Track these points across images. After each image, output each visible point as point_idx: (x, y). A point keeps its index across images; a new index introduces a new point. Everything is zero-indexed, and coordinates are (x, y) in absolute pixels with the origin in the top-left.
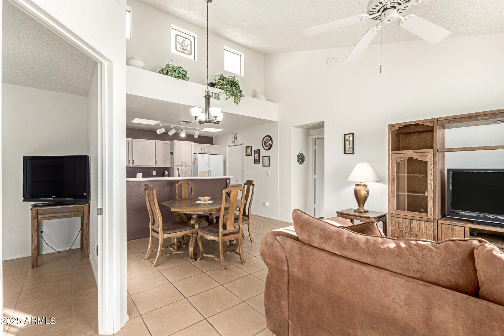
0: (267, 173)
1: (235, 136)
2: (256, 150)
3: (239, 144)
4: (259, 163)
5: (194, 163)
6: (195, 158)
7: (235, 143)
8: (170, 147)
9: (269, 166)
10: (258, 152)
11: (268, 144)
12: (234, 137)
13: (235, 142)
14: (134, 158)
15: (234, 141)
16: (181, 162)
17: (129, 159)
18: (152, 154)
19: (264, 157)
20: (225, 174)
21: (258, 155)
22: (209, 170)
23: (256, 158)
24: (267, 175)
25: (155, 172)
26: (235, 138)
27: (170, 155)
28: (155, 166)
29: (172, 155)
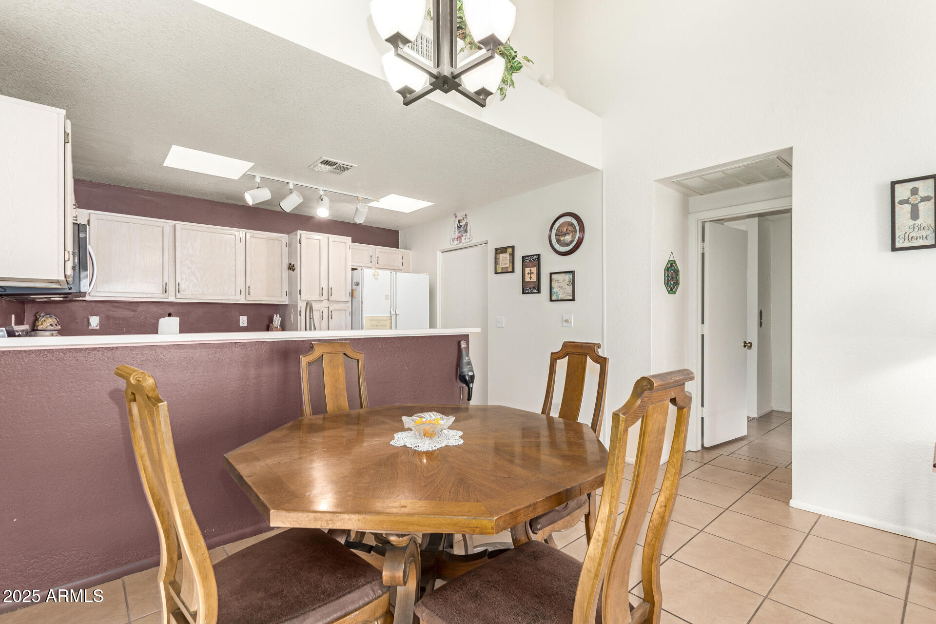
0: (566, 321)
1: (463, 223)
2: (528, 256)
3: (473, 242)
4: (539, 292)
5: (352, 295)
6: (355, 281)
7: (460, 241)
8: (286, 250)
9: (573, 300)
10: (533, 261)
11: (568, 238)
12: (459, 227)
13: (463, 238)
14: (182, 278)
15: (460, 237)
16: (318, 291)
17: (166, 280)
18: (234, 268)
19: (553, 276)
20: (432, 325)
21: (534, 270)
22: (392, 313)
23: (527, 279)
24: (565, 324)
25: (245, 317)
26: (462, 228)
27: (286, 273)
28: (243, 301)
29: (293, 270)
